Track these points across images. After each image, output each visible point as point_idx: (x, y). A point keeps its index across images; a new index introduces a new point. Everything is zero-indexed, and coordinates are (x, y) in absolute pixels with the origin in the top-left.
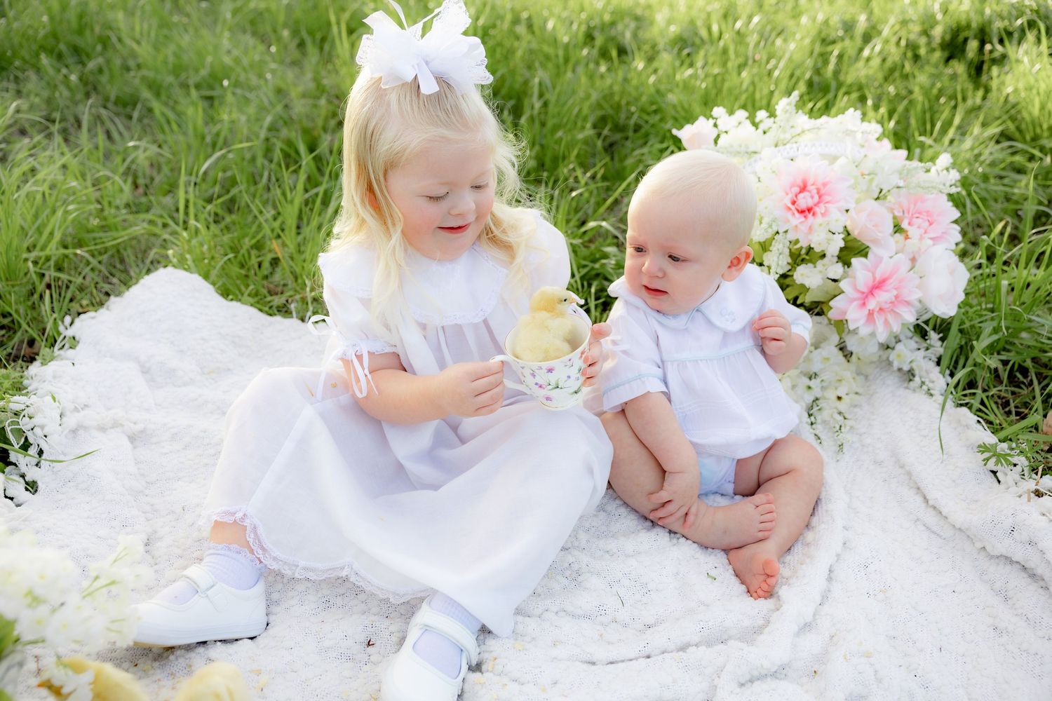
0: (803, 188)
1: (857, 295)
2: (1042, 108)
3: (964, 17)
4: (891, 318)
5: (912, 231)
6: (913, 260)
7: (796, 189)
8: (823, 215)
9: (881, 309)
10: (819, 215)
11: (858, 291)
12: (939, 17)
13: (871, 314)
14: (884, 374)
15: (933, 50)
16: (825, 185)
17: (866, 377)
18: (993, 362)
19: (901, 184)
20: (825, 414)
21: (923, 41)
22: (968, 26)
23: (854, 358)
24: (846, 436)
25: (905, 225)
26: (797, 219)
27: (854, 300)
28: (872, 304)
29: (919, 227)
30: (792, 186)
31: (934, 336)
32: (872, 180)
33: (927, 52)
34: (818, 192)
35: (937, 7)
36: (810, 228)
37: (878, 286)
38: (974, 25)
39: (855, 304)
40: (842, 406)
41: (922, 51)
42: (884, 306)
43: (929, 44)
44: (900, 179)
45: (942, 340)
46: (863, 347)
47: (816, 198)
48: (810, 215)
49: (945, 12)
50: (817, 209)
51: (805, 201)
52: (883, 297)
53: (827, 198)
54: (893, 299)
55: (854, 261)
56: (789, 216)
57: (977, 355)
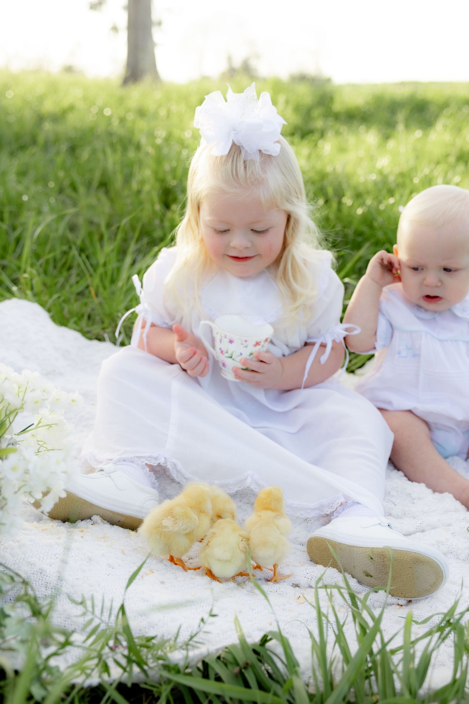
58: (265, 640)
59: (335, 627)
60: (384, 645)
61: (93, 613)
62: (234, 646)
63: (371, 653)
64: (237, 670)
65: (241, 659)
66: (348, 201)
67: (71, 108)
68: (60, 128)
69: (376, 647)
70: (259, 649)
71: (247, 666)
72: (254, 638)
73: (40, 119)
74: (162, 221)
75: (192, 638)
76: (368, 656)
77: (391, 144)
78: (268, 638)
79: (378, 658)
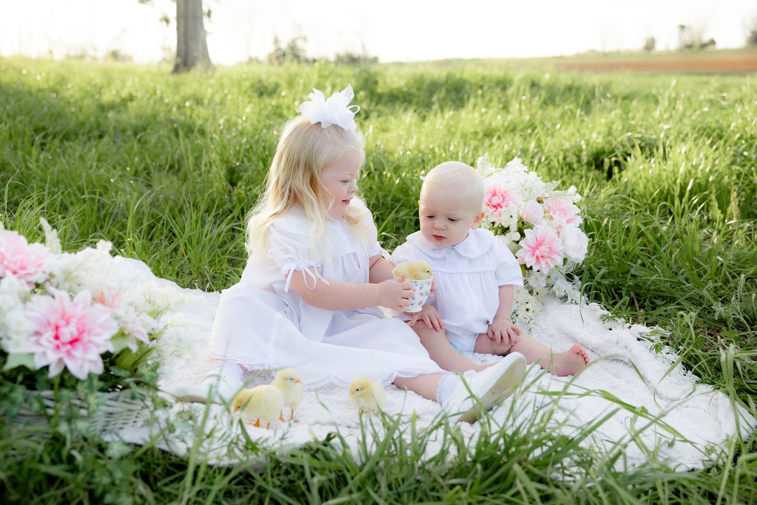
0: (494, 195)
1: (529, 249)
2: (645, 187)
3: (600, 146)
4: (548, 261)
5: (554, 216)
6: (558, 233)
7: (491, 195)
8: (506, 206)
9: (542, 257)
10: (504, 206)
11: (529, 246)
12: (584, 147)
13: (537, 258)
14: (552, 300)
15: (582, 166)
16: (505, 192)
17: (543, 304)
18: (606, 282)
19: (547, 196)
20: (520, 316)
21: (574, 159)
22: (604, 152)
23: (535, 293)
24: (531, 325)
25: (551, 213)
26: (492, 210)
27: (529, 251)
28: (537, 253)
29: (559, 215)
30: (489, 192)
31: (577, 278)
32: (530, 191)
33: (578, 167)
34: (502, 196)
35: (583, 143)
36: (500, 214)
37: (539, 244)
38: (606, 150)
39: (528, 254)
40: (530, 314)
41: (575, 166)
42: (546, 254)
43: (579, 161)
44: (547, 192)
45: (580, 279)
46: (538, 283)
47: (502, 199)
48: (499, 209)
49: (587, 145)
50: (503, 204)
51: (496, 201)
52: (542, 248)
53: (507, 199)
54: (549, 250)
55: (526, 231)
56: (488, 207)
57: (597, 278)
58: (329, 438)
59: (372, 432)
60: (401, 434)
61: (222, 424)
62: (310, 442)
63: (393, 439)
64: (312, 452)
65: (314, 447)
66: (387, 173)
67: (131, 98)
68: (124, 117)
69: (395, 436)
70: (326, 443)
71: (318, 450)
72: (322, 437)
73: (103, 108)
74: (230, 195)
75: (284, 435)
76: (391, 441)
77: (427, 123)
78: (332, 436)
79: (397, 441)
